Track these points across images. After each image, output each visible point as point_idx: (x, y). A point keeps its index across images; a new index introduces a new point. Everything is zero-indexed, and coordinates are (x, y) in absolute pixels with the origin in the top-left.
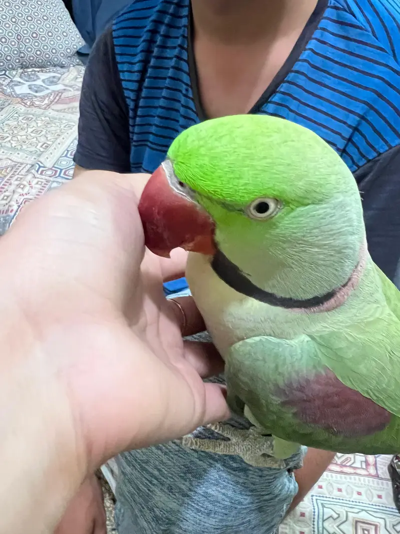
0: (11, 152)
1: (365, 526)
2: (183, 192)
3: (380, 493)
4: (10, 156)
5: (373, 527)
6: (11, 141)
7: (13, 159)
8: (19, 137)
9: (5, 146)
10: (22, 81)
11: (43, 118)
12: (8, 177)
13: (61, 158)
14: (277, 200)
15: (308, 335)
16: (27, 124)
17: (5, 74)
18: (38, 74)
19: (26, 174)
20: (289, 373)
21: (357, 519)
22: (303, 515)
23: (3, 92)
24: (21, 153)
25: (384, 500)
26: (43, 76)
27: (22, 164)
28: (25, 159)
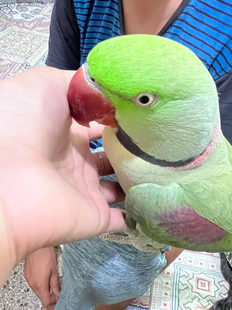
0: (10, 56)
1: (203, 282)
2: (94, 85)
3: (213, 264)
4: (9, 58)
5: (208, 283)
6: (10, 49)
7: (10, 60)
8: (15, 47)
9: (6, 52)
10: (17, 11)
11: (30, 36)
12: (8, 71)
13: (40, 61)
14: (155, 95)
15: (179, 184)
16: (20, 39)
17: (7, 6)
18: (27, 7)
19: (19, 69)
20: (165, 207)
21: (199, 278)
22: (168, 273)
23: (6, 18)
24: (16, 57)
25: (215, 268)
26: (30, 8)
27: (16, 63)
28: (18, 61)
